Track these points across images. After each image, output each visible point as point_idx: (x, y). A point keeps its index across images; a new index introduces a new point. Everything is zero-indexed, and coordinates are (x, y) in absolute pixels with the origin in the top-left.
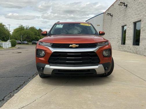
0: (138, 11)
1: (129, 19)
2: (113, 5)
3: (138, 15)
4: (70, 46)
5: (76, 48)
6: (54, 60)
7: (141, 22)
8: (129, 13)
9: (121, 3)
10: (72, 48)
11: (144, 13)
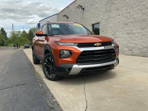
0: (96, 15)
1: (87, 21)
2: (68, 7)
3: (97, 18)
4: (95, 44)
5: (100, 46)
6: (82, 60)
7: (100, 24)
8: (87, 16)
9: (79, 6)
10: (96, 46)
11: (102, 16)
